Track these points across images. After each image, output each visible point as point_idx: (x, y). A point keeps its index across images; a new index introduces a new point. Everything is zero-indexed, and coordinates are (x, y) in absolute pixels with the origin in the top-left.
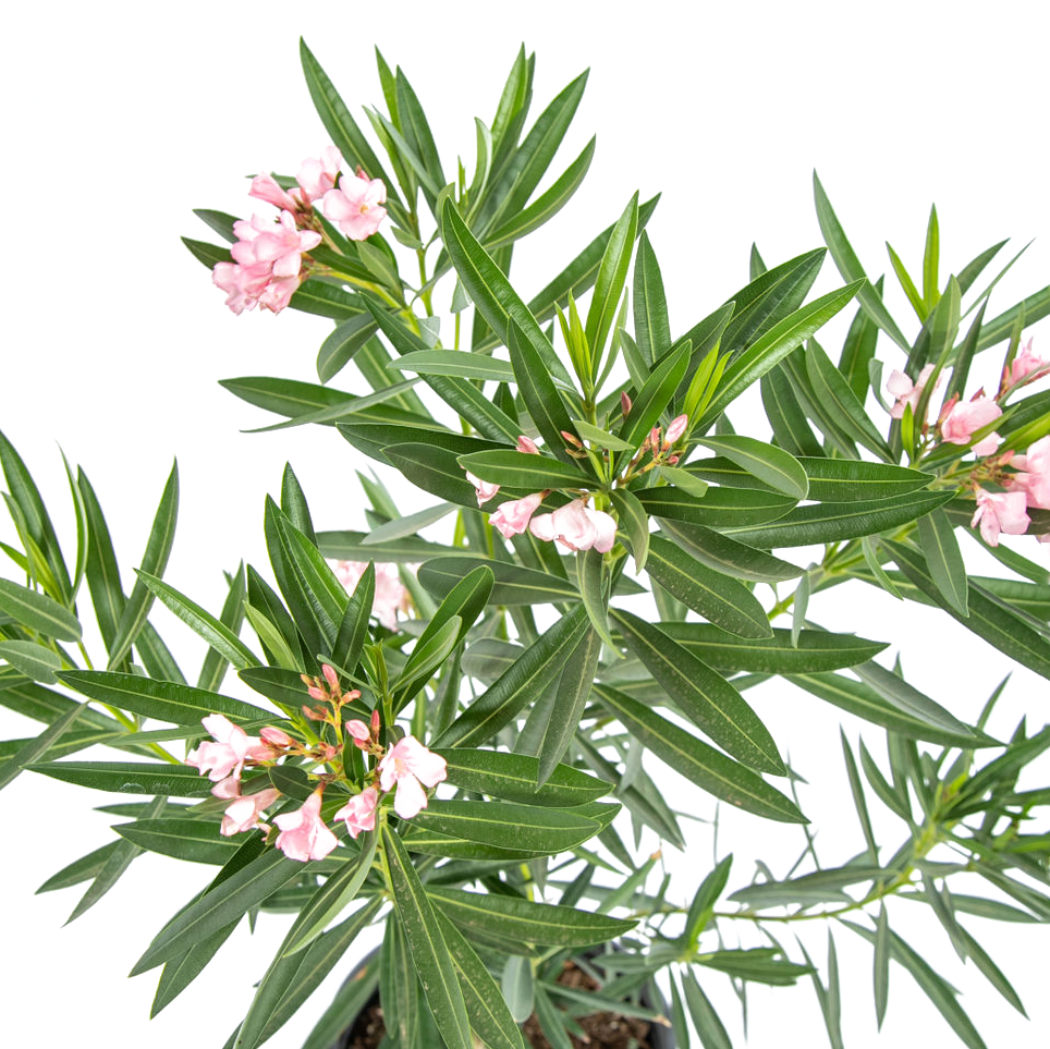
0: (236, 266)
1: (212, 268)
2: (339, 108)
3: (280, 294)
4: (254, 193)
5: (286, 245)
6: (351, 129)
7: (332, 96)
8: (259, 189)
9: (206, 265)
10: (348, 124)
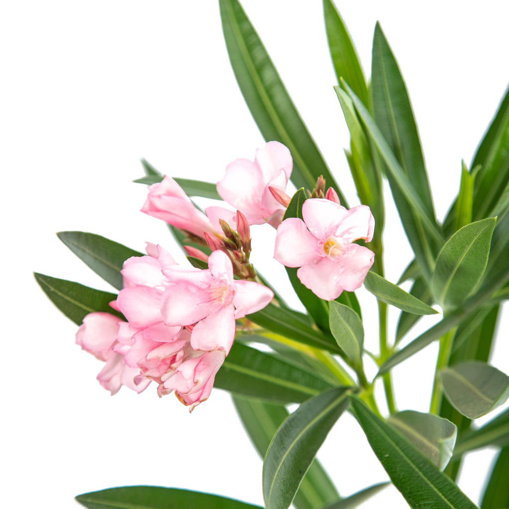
0: (123, 324)
1: (79, 322)
2: (268, 75)
3: (201, 378)
4: (152, 209)
5: (210, 300)
6: (284, 107)
7: (259, 57)
8: (158, 204)
9: (68, 314)
10: (279, 98)
